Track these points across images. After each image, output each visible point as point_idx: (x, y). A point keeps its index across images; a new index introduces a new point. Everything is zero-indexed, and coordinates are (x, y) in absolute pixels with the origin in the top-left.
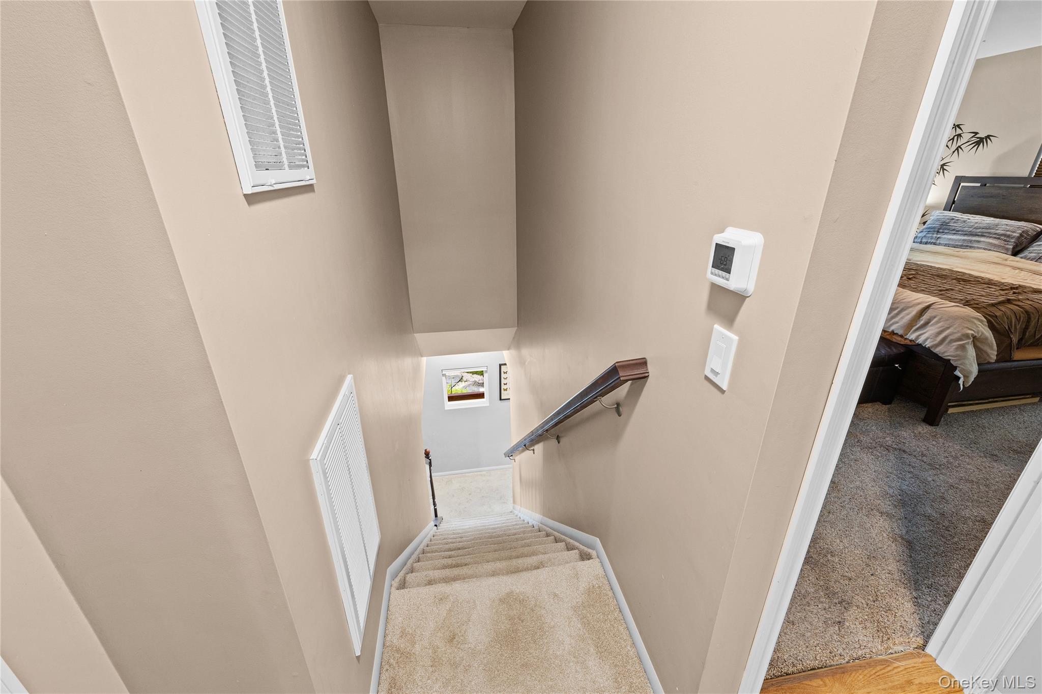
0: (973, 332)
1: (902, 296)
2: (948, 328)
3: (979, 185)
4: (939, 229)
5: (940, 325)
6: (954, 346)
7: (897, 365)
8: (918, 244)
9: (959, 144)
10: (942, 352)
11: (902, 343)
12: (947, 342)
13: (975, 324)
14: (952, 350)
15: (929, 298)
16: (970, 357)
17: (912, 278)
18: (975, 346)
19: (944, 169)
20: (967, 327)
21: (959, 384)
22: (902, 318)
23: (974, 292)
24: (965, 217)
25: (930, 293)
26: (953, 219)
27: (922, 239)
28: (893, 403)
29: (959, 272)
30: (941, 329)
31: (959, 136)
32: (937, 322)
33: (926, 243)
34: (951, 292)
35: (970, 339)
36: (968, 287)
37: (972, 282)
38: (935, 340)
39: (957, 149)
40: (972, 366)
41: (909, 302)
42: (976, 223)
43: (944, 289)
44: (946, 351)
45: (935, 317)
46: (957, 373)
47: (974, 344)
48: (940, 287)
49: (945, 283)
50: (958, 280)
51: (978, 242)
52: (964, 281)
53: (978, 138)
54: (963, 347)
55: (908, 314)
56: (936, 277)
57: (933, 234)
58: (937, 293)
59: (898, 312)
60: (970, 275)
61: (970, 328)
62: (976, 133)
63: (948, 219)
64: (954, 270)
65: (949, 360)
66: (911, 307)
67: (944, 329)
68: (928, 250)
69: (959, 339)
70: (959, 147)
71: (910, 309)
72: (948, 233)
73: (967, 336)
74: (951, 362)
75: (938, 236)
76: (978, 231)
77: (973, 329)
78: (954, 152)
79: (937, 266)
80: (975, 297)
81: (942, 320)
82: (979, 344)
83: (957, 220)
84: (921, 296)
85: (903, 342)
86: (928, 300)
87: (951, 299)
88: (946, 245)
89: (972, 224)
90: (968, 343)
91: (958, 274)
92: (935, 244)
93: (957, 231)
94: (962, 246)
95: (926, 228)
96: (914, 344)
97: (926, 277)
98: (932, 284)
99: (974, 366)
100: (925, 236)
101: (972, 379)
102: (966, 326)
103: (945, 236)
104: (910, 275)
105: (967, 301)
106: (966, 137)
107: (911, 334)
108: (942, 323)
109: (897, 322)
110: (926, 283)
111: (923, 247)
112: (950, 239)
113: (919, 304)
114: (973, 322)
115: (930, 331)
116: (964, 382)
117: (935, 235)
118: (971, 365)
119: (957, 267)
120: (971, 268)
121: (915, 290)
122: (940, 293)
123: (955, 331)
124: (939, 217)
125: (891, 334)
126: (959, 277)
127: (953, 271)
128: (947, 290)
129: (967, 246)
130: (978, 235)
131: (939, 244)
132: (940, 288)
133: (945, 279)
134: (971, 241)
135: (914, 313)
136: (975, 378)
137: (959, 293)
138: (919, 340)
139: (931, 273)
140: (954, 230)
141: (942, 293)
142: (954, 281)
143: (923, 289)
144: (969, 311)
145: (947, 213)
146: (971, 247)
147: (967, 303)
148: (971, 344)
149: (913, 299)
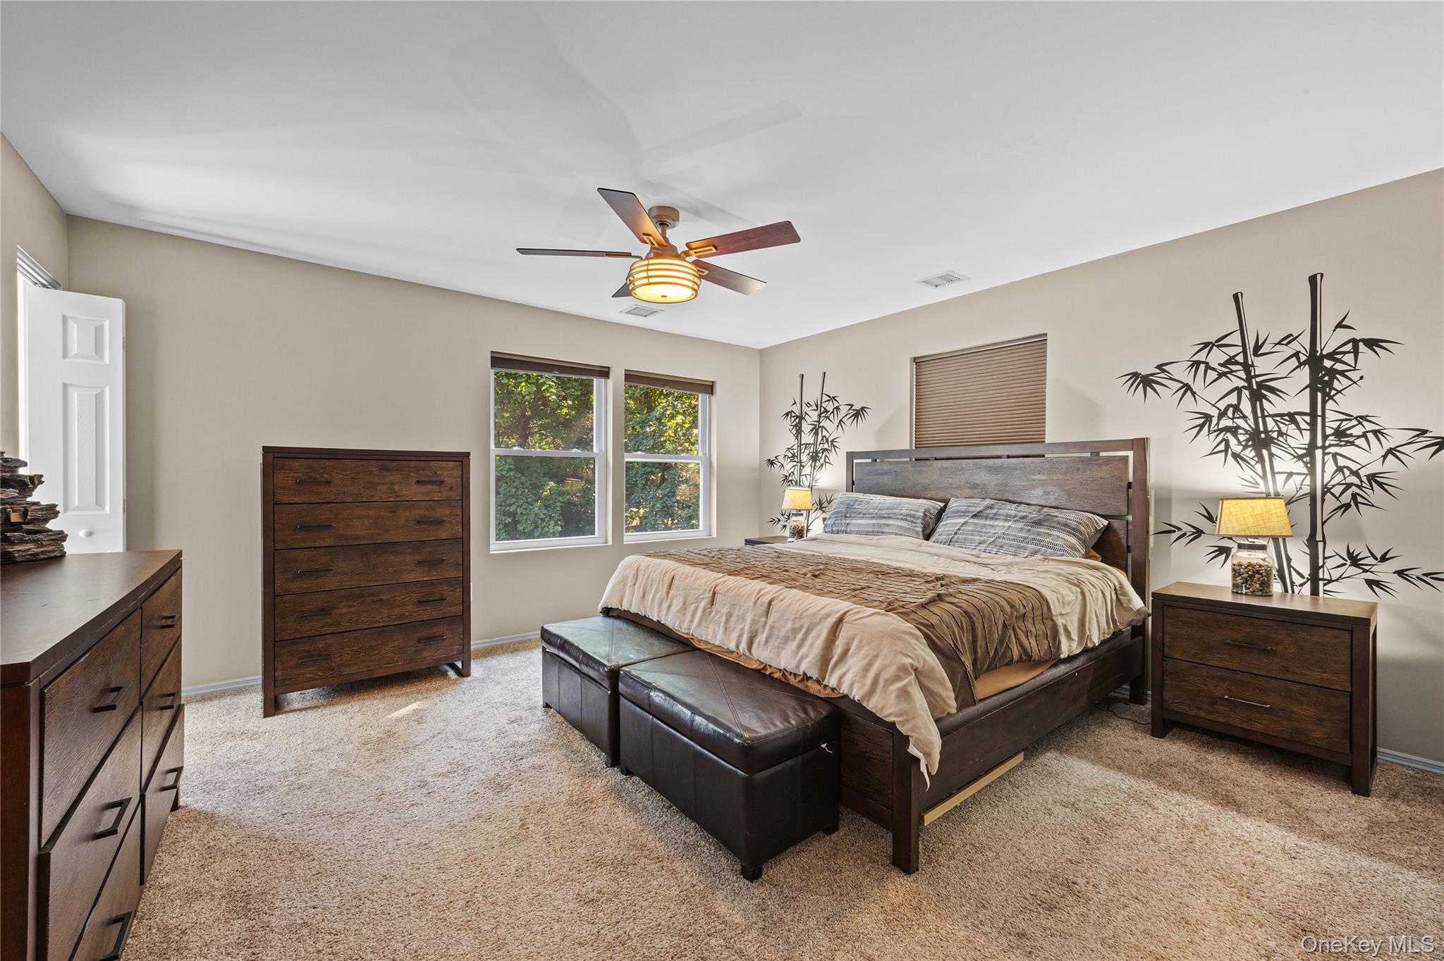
0: (911, 661)
1: (804, 605)
2: (876, 657)
3: (870, 460)
4: (846, 513)
5: (863, 652)
6: (892, 692)
7: (824, 746)
8: (830, 534)
9: (840, 418)
10: (879, 707)
11: (822, 696)
12: (880, 685)
13: (909, 643)
14: (891, 702)
15: (839, 604)
16: (921, 712)
17: (819, 575)
18: (923, 687)
19: (834, 446)
20: (901, 652)
21: (923, 773)
22: (811, 646)
23: (898, 589)
24: (868, 497)
25: (840, 595)
26: (856, 501)
27: (832, 528)
28: (840, 826)
29: (875, 563)
30: (866, 660)
31: (837, 408)
32: (860, 647)
33: (838, 532)
34: (867, 591)
35: (910, 674)
36: (887, 582)
37: (892, 575)
38: (865, 684)
39: (840, 423)
40: (929, 729)
41: (815, 614)
42: (879, 503)
43: (859, 587)
44: (884, 705)
45: (853, 639)
46: (913, 750)
47: (919, 682)
48: (854, 584)
49: (860, 579)
50: (876, 573)
51: (888, 525)
52: (883, 574)
53: (855, 410)
54: (904, 694)
55: (817, 637)
56: (849, 572)
57: (841, 520)
58: (849, 594)
59: (804, 635)
60: (889, 566)
61: (905, 652)
62: (852, 405)
63: (852, 501)
64: (871, 561)
65: (893, 724)
66: (818, 623)
67: (871, 660)
68: (840, 540)
69: (897, 678)
70: (841, 420)
71: (818, 628)
72: (856, 517)
73: (904, 670)
74: (899, 727)
75: (847, 522)
76: (884, 512)
77: (910, 654)
78: (838, 426)
79: (851, 558)
80: (898, 596)
81: (864, 642)
82: (925, 682)
83: (861, 501)
84: (827, 603)
85: (823, 694)
86: (838, 607)
87: (867, 603)
88: (858, 533)
89: (876, 505)
90: (909, 684)
91: (875, 565)
92: (846, 532)
93: (864, 514)
94: (873, 532)
95: (834, 514)
96: (839, 696)
97: (838, 573)
98: (844, 582)
99: (932, 729)
100: (834, 523)
101: (937, 757)
102: (899, 649)
103: (854, 521)
104: (817, 570)
105: (889, 604)
106: (844, 410)
107: (830, 676)
108: (866, 648)
109: (806, 656)
110: (837, 580)
111: (835, 537)
112: (859, 525)
113: (827, 616)
114: (905, 641)
115: (854, 664)
116: (927, 765)
117: (844, 521)
118: (927, 728)
119: (873, 558)
120: (889, 557)
121: (821, 592)
122: (853, 594)
123: (887, 662)
124: (842, 500)
125: (803, 679)
126: (876, 569)
127: (868, 562)
128: (863, 588)
129: (878, 532)
130: (885, 518)
131: (851, 532)
132: (854, 587)
133: (860, 573)
134: (880, 525)
135: (824, 635)
136: (940, 753)
137: (878, 591)
138: (843, 688)
139: (843, 567)
140: (860, 513)
141: (856, 594)
142: (871, 575)
143: (830, 589)
144: (894, 621)
145: (850, 494)
146: (882, 533)
147: (890, 608)
148: (915, 683)
149: (818, 608)
